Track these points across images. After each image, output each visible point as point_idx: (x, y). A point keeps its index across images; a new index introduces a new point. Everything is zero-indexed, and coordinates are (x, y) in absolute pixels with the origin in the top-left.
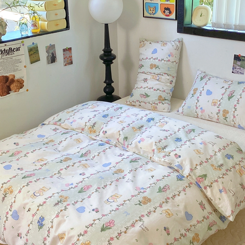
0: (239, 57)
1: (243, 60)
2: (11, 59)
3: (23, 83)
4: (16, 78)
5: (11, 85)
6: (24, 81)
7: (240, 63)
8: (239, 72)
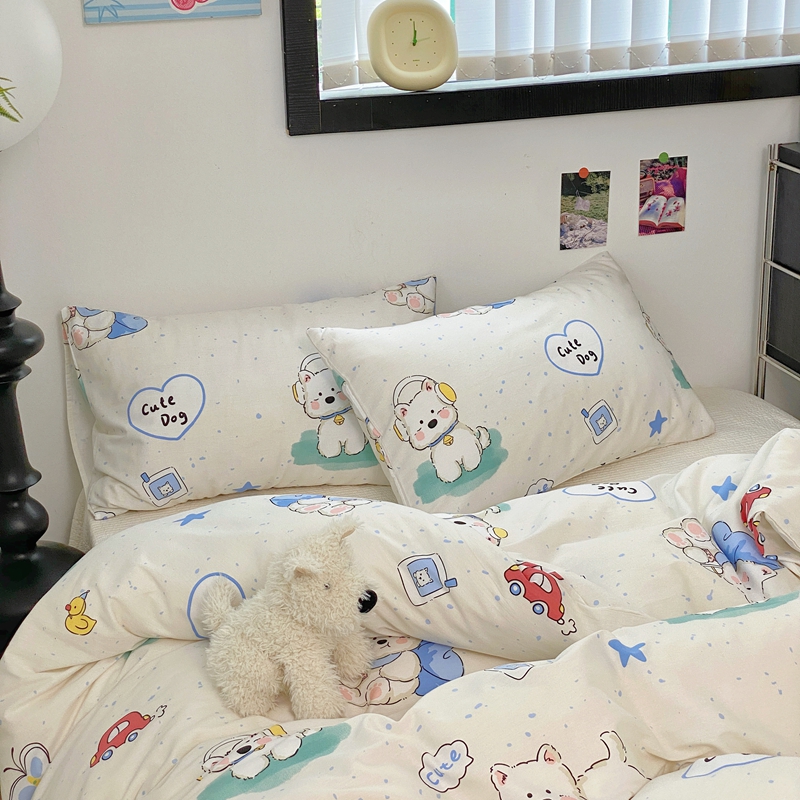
0: (584, 180)
1: (598, 187)
7: (587, 202)
8: (587, 238)
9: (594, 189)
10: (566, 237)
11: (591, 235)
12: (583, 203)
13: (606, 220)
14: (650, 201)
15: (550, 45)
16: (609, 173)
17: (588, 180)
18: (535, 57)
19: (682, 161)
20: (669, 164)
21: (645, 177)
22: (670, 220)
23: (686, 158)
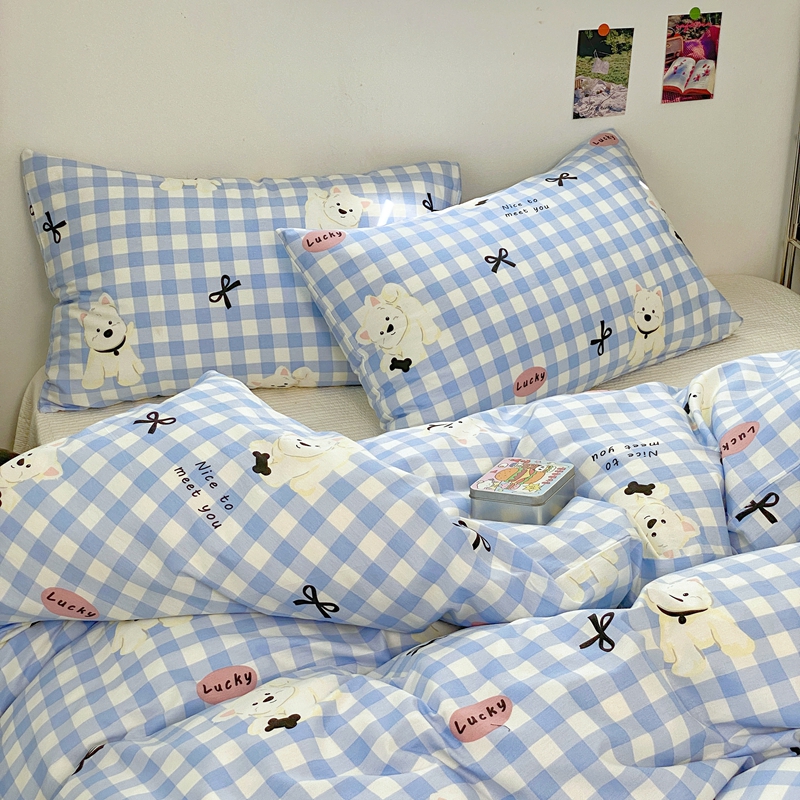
0: (605, 38)
1: (619, 46)
7: (606, 64)
8: (603, 105)
9: (615, 49)
10: (580, 104)
11: (607, 102)
12: (601, 66)
13: (627, 84)
14: (676, 63)
16: (632, 30)
17: (609, 38)
19: (716, 18)
20: (700, 20)
21: (673, 35)
22: (698, 86)
23: (720, 14)
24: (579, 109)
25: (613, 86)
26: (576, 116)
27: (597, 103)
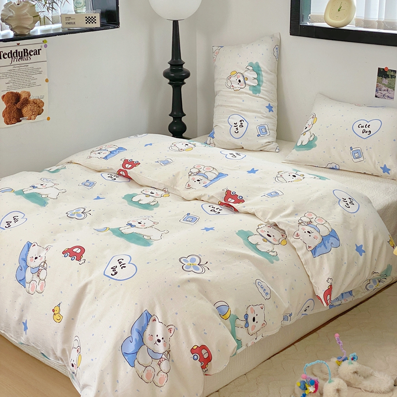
0: (386, 72)
2: (26, 67)
3: (43, 107)
4: (32, 98)
5: (23, 108)
6: (43, 103)
7: (387, 81)
9: (390, 76)
10: (378, 93)
11: (387, 94)
12: (386, 81)
13: (394, 90)
15: (383, 18)
16: (396, 71)
17: (388, 72)
18: (378, 22)
24: (377, 95)
25: (389, 89)
26: (376, 96)
27: (384, 94)
